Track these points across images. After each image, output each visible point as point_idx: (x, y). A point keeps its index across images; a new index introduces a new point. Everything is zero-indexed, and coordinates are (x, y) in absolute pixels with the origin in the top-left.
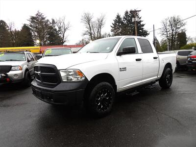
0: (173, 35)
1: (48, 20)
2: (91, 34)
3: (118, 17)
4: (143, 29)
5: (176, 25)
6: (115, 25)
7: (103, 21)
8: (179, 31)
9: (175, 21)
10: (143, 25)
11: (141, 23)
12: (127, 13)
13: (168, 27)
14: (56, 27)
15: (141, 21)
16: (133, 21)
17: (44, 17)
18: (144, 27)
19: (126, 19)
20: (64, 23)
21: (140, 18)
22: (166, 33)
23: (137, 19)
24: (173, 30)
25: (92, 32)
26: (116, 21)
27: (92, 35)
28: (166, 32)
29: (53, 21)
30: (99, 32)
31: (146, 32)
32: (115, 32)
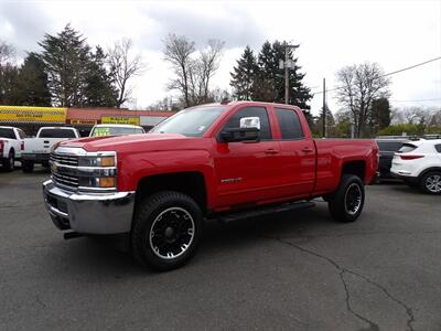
0: (363, 104)
1: (87, 49)
2: (186, 88)
4: (300, 84)
5: (370, 81)
6: (239, 71)
7: (215, 62)
8: (376, 95)
9: (367, 74)
10: (301, 78)
11: (298, 72)
12: (267, 47)
13: (353, 86)
14: (104, 66)
15: (296, 68)
16: (281, 67)
17: (80, 40)
18: (302, 81)
19: (264, 60)
20: (125, 58)
21: (295, 61)
22: (348, 98)
23: (289, 64)
24: (363, 93)
25: (188, 83)
26: (241, 63)
27: (189, 92)
28: (350, 95)
29: (99, 51)
30: (204, 85)
31: (306, 91)
32: (239, 88)
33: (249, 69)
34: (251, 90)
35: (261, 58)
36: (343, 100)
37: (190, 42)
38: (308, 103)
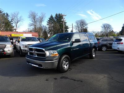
0: (81, 30)
1: (4, 14)
2: (35, 26)
3: (52, 17)
6: (49, 21)
7: (43, 19)
9: (82, 22)
10: (66, 23)
12: (57, 15)
13: (79, 25)
14: (9, 19)
17: (2, 11)
18: (66, 24)
19: (56, 18)
20: (17, 17)
24: (81, 27)
26: (50, 19)
30: (40, 25)
31: (67, 27)
32: (49, 26)
33: (52, 21)
34: (53, 26)
35: (55, 18)
36: (77, 29)
37: (36, 13)
38: (68, 30)
